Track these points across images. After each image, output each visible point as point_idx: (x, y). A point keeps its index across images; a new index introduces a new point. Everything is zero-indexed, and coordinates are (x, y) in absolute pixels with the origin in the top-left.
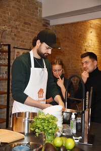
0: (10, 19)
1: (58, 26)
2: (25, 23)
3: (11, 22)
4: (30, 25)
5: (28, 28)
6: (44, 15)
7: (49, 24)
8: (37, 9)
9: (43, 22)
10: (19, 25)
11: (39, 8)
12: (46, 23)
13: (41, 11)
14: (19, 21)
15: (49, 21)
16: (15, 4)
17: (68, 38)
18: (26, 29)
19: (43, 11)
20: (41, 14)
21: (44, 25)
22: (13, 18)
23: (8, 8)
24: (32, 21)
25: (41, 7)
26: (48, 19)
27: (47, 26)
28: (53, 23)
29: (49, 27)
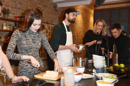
0: (37, 3)
2: (44, 6)
3: (37, 5)
4: (47, 7)
5: (46, 9)
7: (57, 6)
9: (53, 5)
10: (41, 7)
14: (41, 5)
15: (57, 4)
18: (45, 9)
21: (54, 7)
22: (38, 2)
24: (48, 5)
27: (56, 8)
28: (59, 6)
29: (57, 9)
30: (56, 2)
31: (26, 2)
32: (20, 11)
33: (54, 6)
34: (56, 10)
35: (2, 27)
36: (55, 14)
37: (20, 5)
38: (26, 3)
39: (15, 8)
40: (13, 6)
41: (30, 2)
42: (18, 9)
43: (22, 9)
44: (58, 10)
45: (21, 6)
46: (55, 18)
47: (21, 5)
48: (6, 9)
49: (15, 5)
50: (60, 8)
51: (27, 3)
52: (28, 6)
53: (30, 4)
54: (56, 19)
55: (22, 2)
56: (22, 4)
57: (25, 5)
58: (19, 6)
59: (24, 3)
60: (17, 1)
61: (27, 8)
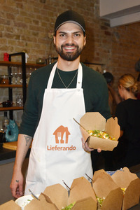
1: (121, 26)
6: (102, 13)
7: (109, 25)
8: (92, 5)
9: (101, 23)
11: (95, 5)
12: (105, 24)
13: (98, 8)
15: (109, 21)
17: (134, 43)
20: (98, 13)
21: (103, 28)
23: (57, 8)
24: (87, 23)
25: (98, 2)
26: (108, 19)
27: (106, 29)
28: (114, 23)
29: (109, 30)
30: (106, 16)
31: (34, 21)
32: (21, 41)
33: (103, 25)
34: (107, 34)
36: (105, 41)
37: (18, 30)
38: (33, 24)
39: (9, 36)
40: (3, 32)
41: (43, 21)
42: (15, 37)
43: (23, 37)
44: (111, 32)
45: (21, 31)
46: (105, 51)
47: (21, 28)
49: (8, 29)
50: (117, 27)
51: (37, 23)
52: (38, 29)
53: (44, 24)
54: (109, 52)
55: (24, 22)
56: (24, 26)
57: (32, 28)
58: (16, 31)
59: (28, 24)
60: (12, 22)
61: (36, 35)
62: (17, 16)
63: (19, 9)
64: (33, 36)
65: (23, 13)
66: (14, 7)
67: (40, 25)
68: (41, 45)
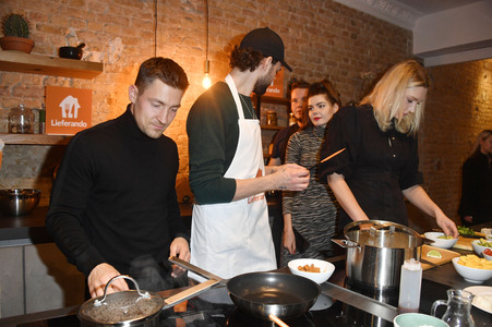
0: (369, 61)
3: (371, 65)
6: (416, 50)
8: (405, 41)
11: (408, 40)
13: (411, 45)
14: (382, 63)
15: (423, 60)
16: (377, 37)
19: (414, 44)
20: (411, 49)
22: (374, 58)
25: (411, 38)
26: (423, 58)
28: (429, 62)
30: (421, 54)
31: (344, 59)
35: (288, 122)
37: (328, 68)
38: (343, 62)
40: (314, 71)
41: (353, 59)
45: (331, 69)
47: (331, 66)
48: (299, 79)
49: (319, 68)
50: (432, 67)
51: (346, 60)
52: (348, 67)
53: (353, 62)
55: (334, 60)
56: (334, 64)
57: (341, 67)
58: (326, 70)
59: (338, 63)
60: (323, 60)
61: (345, 74)
62: (328, 53)
63: (331, 46)
64: (341, 76)
65: (334, 50)
66: (326, 44)
67: (350, 62)
68: (350, 86)
